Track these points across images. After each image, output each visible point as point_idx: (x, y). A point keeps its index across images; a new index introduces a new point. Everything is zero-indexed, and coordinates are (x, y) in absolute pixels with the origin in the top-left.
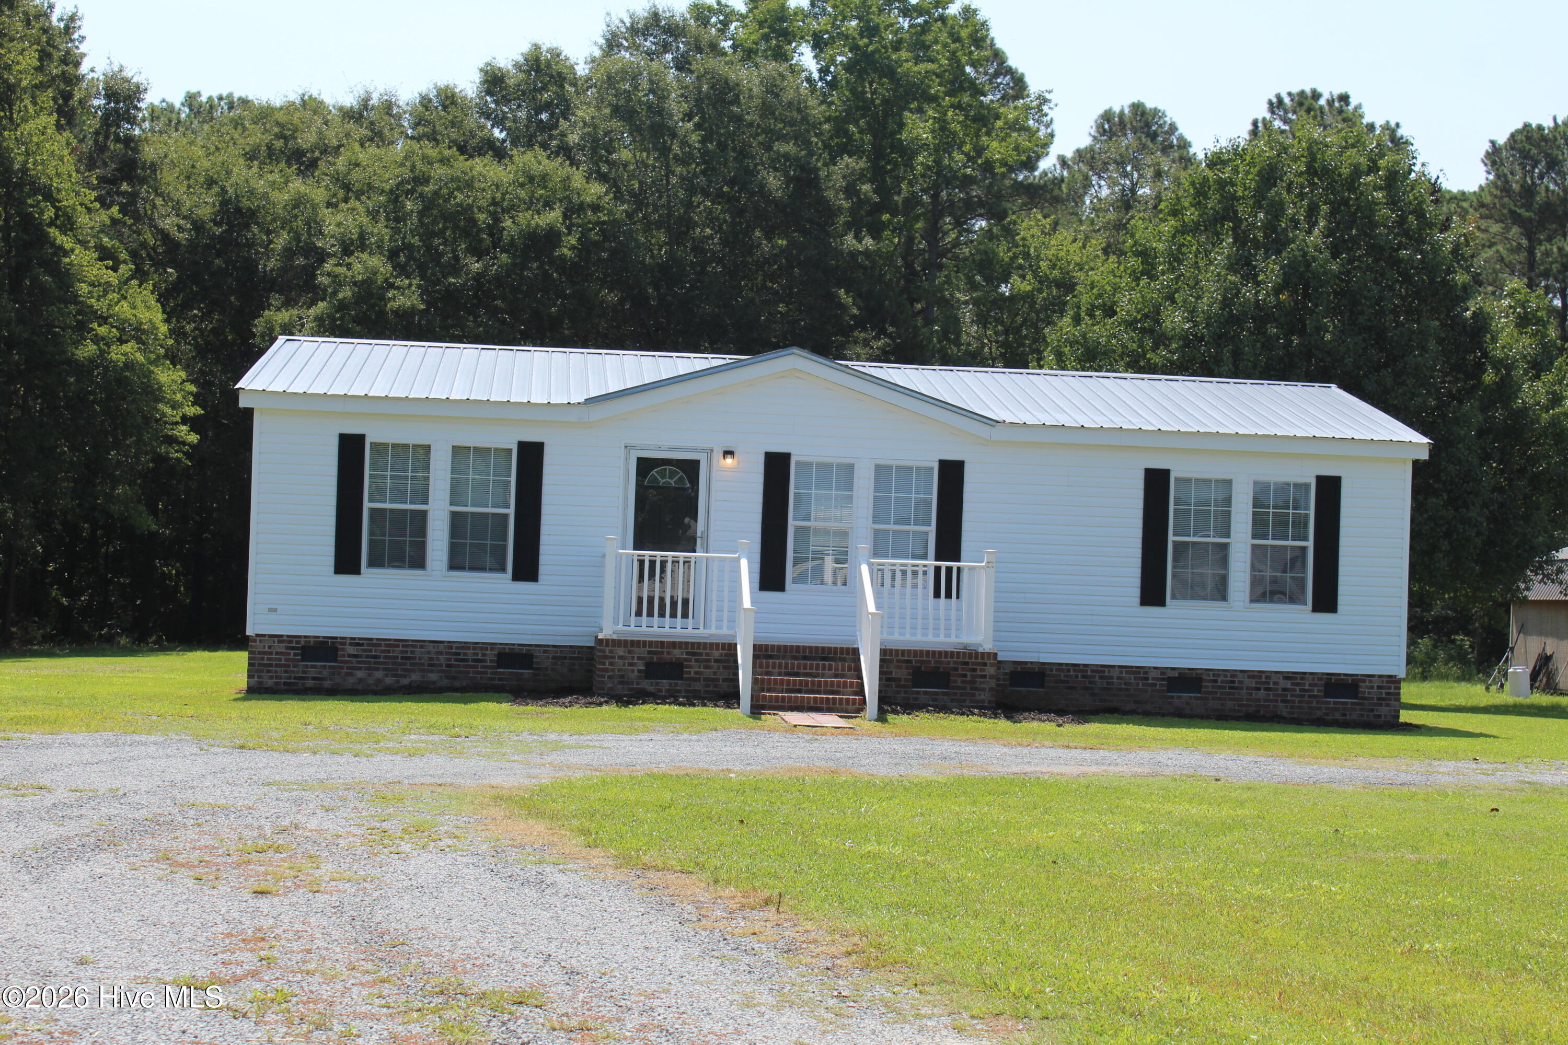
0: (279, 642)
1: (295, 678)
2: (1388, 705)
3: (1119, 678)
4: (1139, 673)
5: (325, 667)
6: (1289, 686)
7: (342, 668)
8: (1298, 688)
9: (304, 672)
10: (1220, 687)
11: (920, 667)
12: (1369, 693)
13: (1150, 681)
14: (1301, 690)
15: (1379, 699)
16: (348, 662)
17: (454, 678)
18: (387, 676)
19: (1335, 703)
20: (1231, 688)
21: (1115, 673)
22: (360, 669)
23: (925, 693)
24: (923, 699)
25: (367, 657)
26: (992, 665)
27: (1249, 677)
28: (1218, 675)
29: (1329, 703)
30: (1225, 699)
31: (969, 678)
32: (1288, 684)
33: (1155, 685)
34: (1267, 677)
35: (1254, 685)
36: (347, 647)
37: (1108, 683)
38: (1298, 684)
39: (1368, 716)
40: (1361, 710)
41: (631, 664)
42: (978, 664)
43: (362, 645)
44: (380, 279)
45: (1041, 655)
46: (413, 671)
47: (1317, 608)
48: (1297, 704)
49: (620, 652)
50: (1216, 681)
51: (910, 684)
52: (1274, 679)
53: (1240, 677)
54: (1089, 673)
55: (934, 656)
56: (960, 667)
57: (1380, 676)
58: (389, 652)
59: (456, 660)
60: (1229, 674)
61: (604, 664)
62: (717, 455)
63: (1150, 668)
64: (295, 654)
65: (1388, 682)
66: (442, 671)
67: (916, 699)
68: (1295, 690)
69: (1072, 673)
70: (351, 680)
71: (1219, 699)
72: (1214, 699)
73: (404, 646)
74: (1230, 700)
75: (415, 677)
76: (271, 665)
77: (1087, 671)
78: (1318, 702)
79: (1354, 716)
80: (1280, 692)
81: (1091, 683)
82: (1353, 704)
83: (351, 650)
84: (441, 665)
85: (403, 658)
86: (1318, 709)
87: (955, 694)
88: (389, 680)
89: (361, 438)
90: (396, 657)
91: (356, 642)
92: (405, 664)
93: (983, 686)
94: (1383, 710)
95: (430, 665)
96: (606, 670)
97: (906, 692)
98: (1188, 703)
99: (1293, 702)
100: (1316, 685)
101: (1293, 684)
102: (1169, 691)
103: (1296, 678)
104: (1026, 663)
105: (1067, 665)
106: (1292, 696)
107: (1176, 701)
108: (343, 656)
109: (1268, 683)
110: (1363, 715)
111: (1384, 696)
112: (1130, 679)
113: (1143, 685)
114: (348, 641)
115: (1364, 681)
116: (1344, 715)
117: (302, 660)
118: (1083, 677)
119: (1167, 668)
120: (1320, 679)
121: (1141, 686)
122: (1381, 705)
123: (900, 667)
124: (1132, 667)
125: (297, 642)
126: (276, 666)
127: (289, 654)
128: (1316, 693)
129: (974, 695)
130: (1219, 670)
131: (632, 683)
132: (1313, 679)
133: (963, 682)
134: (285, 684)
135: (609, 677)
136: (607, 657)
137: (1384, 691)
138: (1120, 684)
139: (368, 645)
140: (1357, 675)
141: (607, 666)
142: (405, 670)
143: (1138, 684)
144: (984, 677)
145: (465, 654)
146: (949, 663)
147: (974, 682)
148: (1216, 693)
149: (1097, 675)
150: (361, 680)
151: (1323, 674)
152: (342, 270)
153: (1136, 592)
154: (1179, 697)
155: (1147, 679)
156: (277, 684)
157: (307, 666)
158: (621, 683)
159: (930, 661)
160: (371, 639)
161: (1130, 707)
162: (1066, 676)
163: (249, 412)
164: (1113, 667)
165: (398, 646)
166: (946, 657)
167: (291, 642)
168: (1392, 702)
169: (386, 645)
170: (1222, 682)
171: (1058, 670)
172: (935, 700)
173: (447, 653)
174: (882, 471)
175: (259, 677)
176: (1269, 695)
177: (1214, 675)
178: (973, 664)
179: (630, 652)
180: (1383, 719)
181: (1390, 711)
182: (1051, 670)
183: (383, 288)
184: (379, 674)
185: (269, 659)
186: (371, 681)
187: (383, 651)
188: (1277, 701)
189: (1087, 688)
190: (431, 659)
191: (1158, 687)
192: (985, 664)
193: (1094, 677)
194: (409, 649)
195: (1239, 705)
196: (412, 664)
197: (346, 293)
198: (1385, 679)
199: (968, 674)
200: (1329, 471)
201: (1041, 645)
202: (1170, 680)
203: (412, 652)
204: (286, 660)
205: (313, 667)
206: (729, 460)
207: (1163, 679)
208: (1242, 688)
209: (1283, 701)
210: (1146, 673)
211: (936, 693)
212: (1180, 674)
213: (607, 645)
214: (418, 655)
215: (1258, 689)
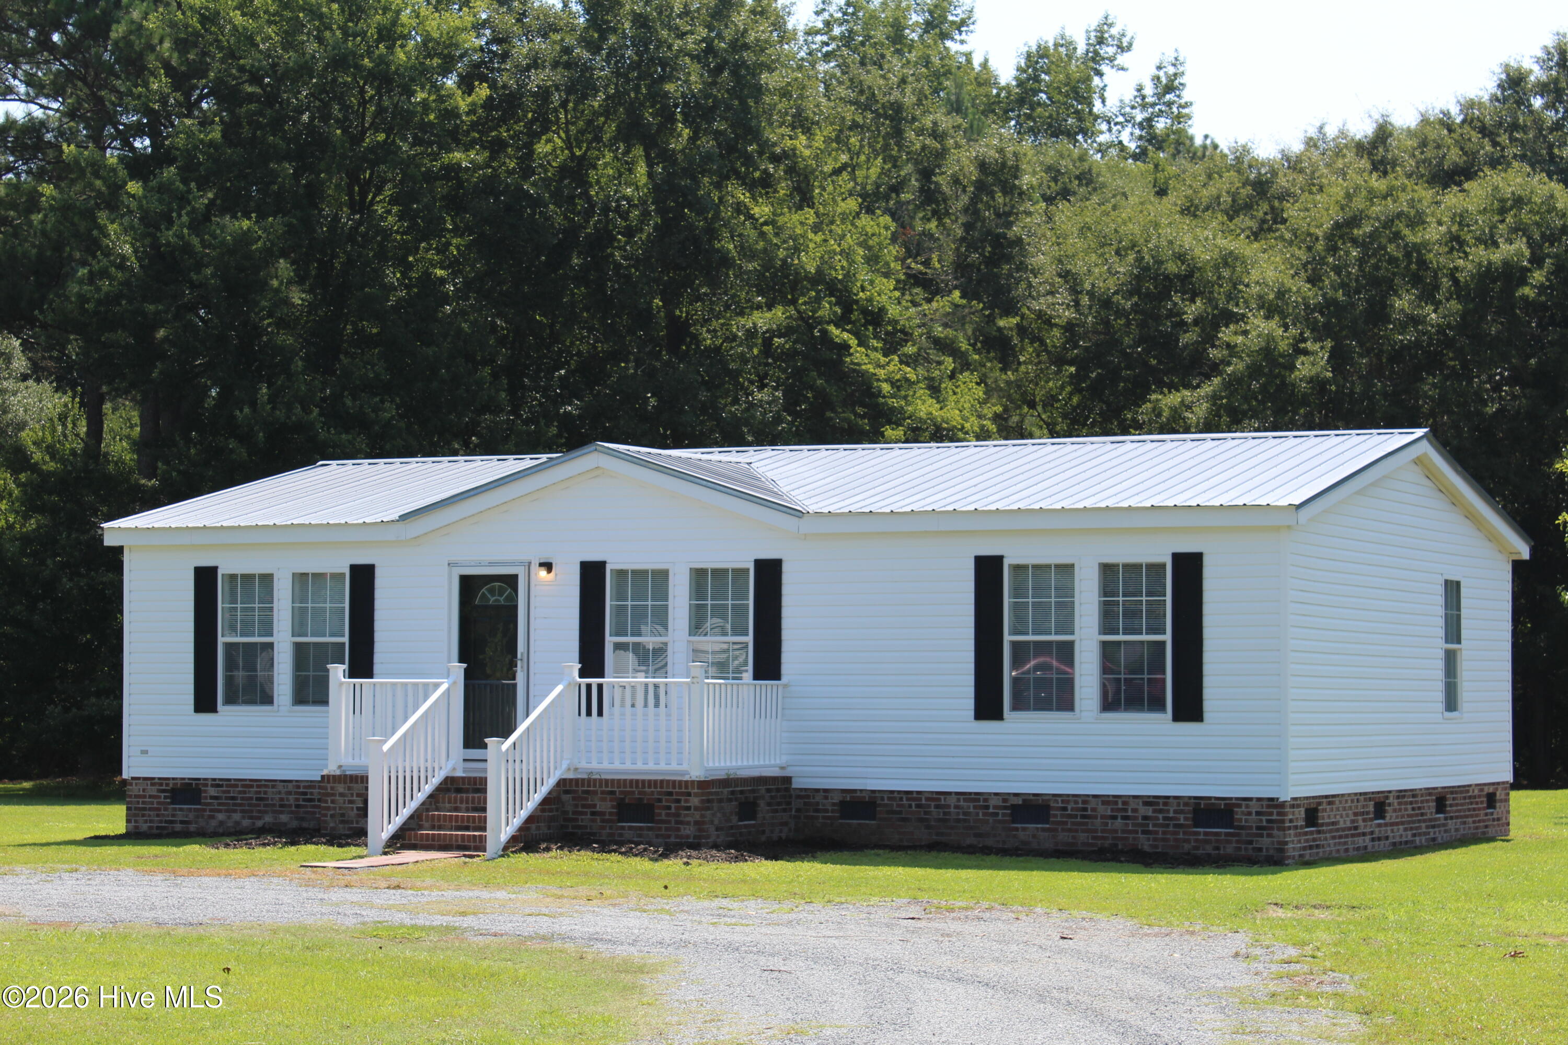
0: (152, 784)
1: (166, 822)
2: (1269, 836)
3: (956, 807)
4: (978, 800)
5: (190, 810)
6: (1150, 814)
7: (205, 810)
8: (1160, 816)
9: (173, 816)
10: (1070, 816)
11: (623, 799)
12: (1246, 821)
13: (991, 810)
14: (1165, 818)
15: (1258, 828)
16: (209, 804)
17: (302, 819)
18: (244, 818)
19: (1206, 834)
20: (1083, 817)
21: (952, 801)
22: (220, 811)
23: (630, 828)
24: (628, 834)
25: (227, 798)
26: (696, 795)
27: (1104, 803)
28: (1068, 802)
29: (1198, 833)
30: (1076, 831)
31: (673, 810)
32: (1149, 811)
33: (997, 814)
34: (1124, 803)
35: (1109, 813)
36: (209, 788)
37: (945, 814)
38: (1160, 811)
39: (1246, 849)
40: (1238, 842)
41: (351, 802)
42: (682, 794)
43: (221, 786)
44: (1283, 346)
45: (868, 781)
46: (266, 812)
47: (1178, 717)
48: (1160, 836)
49: (340, 788)
50: (1065, 809)
51: (615, 818)
52: (1132, 805)
53: (1093, 804)
54: (924, 802)
55: (637, 786)
56: (664, 798)
57: (1259, 799)
58: (245, 792)
59: (304, 800)
60: (1080, 800)
61: (326, 802)
62: (535, 567)
63: (990, 794)
64: (165, 797)
65: (1268, 806)
66: (292, 812)
67: (621, 835)
68: (1157, 819)
69: (905, 802)
70: (213, 823)
71: (1070, 830)
72: (1063, 830)
73: (258, 786)
74: (1084, 831)
75: (268, 819)
76: (145, 809)
77: (920, 799)
78: (1184, 833)
79: (1230, 849)
80: (1140, 821)
81: (926, 813)
82: (1227, 834)
83: (212, 792)
84: (290, 806)
85: (257, 799)
86: (1188, 841)
87: (660, 829)
88: (246, 823)
89: (213, 570)
90: (251, 798)
91: (217, 783)
92: (259, 805)
93: (688, 819)
94: (1265, 842)
95: (281, 806)
96: (328, 808)
97: (611, 828)
98: (1034, 836)
99: (1156, 833)
100: (1182, 812)
101: (1154, 811)
102: (1013, 822)
103: (1158, 804)
104: (855, 791)
105: (899, 792)
106: (1154, 825)
107: (1021, 834)
108: (206, 798)
109: (1126, 810)
110: (1240, 848)
111: (1264, 824)
112: (969, 807)
113: (984, 814)
114: (210, 783)
115: (1239, 806)
116: (1218, 848)
117: (172, 803)
118: (918, 806)
119: (1009, 794)
120: (1186, 804)
121: (981, 816)
122: (1262, 836)
123: (603, 800)
124: (970, 793)
125: (167, 785)
126: (150, 809)
127: (159, 797)
128: (1182, 822)
129: (678, 829)
130: (1068, 795)
131: (352, 822)
132: (1179, 804)
133: (668, 815)
134: (158, 828)
135: (332, 816)
136: (328, 795)
137: (1264, 818)
138: (958, 814)
139: (227, 786)
140: (1231, 799)
141: (330, 804)
142: (259, 811)
143: (977, 814)
144: (688, 808)
145: (312, 794)
146: (652, 793)
147: (678, 815)
148: (1066, 823)
149: (933, 804)
150: (221, 823)
151: (1190, 798)
152: (1240, 339)
153: (970, 703)
154: (1024, 829)
155: (987, 807)
156: (151, 828)
157: (175, 809)
158: (342, 822)
159: (633, 792)
160: (229, 780)
161: (970, 841)
162: (898, 806)
163: (119, 550)
164: (949, 793)
165: (252, 786)
166: (650, 787)
167: (161, 785)
168: (1275, 832)
169: (243, 786)
170: (1072, 809)
171: (889, 799)
172: (640, 836)
173: (296, 793)
174: (699, 575)
175: (136, 821)
176: (1127, 825)
177: (1063, 801)
178: (677, 794)
179: (349, 788)
180: (1264, 853)
181: (1273, 843)
182: (882, 799)
183: (1289, 355)
184: (237, 816)
185: (144, 803)
186: (230, 824)
187: (240, 792)
188: (1137, 832)
189: (921, 820)
190: (282, 799)
191: (1000, 817)
192: (689, 794)
193: (929, 806)
194: (263, 789)
195: (1094, 838)
196: (266, 806)
197: (1236, 367)
198: (1265, 803)
199: (673, 805)
200: (1187, 546)
201: (869, 770)
202: (1014, 807)
203: (265, 793)
204: (158, 803)
205: (181, 810)
206: (543, 573)
207: (1005, 808)
208: (1096, 817)
209: (1144, 832)
210: (986, 800)
211: (641, 828)
212: (1024, 800)
213: (329, 782)
214: (270, 796)
215: (1115, 818)
